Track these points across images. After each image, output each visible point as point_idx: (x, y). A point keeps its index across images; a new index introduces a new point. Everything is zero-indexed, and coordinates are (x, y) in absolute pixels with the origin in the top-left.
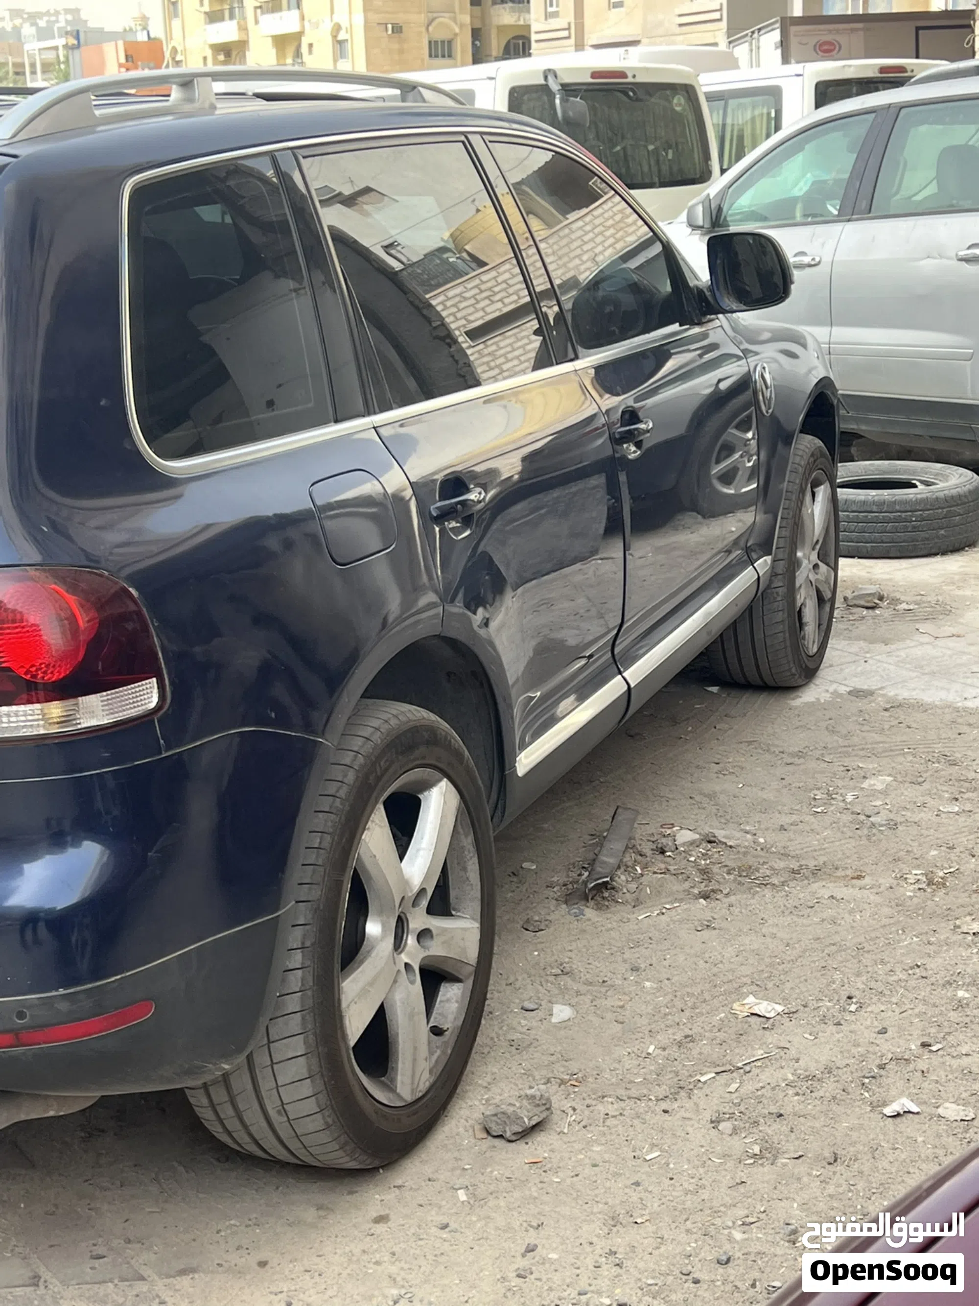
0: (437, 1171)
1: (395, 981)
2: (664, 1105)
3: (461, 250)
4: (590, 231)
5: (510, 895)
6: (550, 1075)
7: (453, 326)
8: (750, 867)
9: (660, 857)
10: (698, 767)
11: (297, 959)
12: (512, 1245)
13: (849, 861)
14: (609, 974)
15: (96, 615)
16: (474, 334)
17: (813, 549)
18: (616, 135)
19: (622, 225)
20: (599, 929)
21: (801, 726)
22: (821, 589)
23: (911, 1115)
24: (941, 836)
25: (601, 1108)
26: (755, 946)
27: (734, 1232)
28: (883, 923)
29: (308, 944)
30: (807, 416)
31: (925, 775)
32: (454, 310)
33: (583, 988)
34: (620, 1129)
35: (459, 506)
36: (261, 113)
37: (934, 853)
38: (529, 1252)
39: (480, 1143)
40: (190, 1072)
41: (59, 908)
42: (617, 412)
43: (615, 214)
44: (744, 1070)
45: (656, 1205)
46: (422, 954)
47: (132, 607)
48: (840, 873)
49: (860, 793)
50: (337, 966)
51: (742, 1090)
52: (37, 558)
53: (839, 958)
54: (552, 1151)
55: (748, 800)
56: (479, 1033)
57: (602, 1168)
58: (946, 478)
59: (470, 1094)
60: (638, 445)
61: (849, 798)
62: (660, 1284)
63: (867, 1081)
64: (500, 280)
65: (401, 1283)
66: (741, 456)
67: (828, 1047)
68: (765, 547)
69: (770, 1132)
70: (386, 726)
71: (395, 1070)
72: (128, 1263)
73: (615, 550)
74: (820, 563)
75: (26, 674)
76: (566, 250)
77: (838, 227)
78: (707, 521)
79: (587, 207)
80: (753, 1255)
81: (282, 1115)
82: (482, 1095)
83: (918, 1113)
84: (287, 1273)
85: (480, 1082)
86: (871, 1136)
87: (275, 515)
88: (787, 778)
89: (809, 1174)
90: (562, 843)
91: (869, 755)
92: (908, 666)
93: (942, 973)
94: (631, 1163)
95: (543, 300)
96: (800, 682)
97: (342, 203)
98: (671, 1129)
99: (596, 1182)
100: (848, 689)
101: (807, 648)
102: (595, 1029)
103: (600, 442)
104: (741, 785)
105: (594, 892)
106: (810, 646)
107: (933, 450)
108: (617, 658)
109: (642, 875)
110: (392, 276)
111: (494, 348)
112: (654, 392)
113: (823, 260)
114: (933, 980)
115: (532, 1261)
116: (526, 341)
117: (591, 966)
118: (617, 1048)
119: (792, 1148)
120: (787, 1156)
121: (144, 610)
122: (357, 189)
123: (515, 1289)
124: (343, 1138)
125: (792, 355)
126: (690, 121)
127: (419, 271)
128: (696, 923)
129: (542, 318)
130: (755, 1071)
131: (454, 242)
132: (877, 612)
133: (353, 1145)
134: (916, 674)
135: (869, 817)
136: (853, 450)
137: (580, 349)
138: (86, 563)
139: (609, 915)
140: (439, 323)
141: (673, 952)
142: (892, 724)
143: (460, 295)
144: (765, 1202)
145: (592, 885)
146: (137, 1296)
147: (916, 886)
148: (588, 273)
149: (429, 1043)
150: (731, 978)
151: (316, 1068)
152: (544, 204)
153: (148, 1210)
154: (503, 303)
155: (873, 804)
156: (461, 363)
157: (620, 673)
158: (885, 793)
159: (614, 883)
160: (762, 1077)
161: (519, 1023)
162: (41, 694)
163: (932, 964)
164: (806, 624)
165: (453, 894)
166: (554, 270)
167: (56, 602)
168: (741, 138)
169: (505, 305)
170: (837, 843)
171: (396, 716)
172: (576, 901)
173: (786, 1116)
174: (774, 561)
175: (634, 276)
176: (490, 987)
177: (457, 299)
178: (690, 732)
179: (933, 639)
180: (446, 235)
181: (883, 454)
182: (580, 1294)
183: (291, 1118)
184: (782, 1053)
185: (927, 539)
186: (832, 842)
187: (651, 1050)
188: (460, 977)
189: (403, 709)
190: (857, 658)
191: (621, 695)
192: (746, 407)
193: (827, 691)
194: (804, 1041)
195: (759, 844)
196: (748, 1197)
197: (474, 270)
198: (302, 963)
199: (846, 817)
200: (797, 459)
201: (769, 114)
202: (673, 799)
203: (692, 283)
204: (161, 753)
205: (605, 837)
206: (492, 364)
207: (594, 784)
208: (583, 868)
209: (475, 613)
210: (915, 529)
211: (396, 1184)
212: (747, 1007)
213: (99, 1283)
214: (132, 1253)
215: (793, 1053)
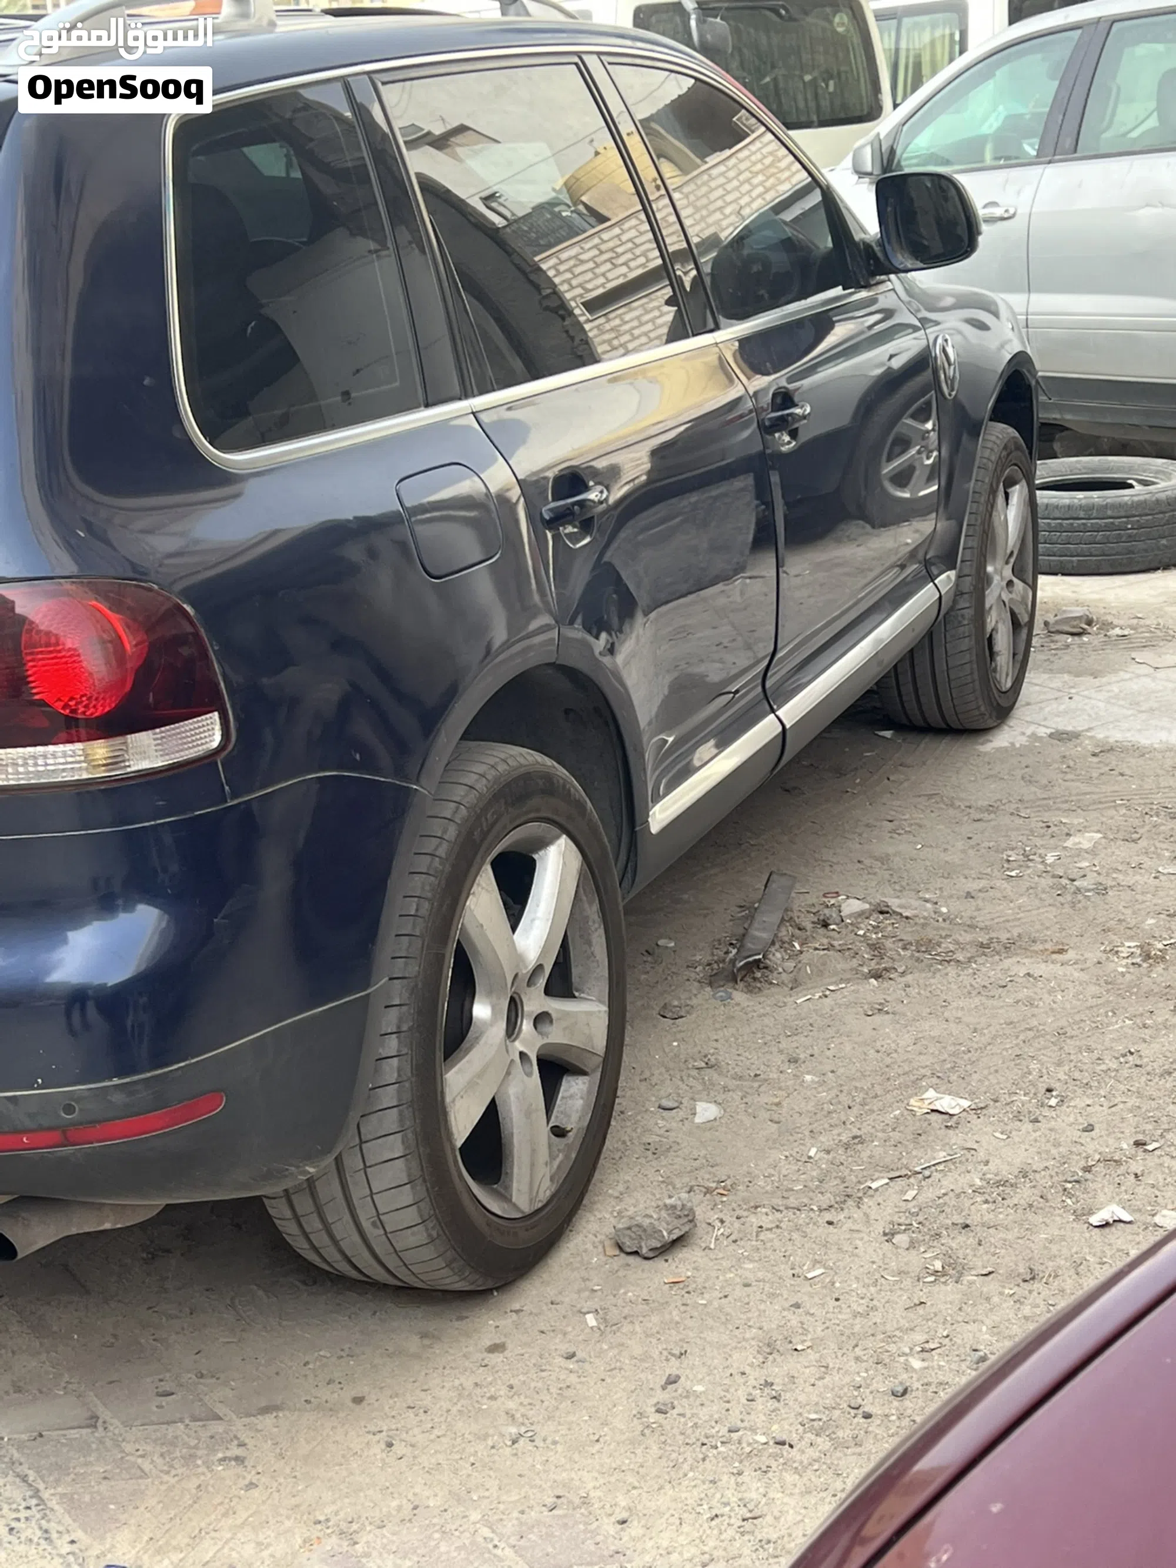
0: (560, 1293)
1: (508, 1073)
2: (828, 1216)
3: (576, 201)
4: (734, 178)
5: (643, 977)
6: (693, 1183)
7: (568, 296)
8: (930, 941)
9: (822, 931)
10: (867, 825)
11: (392, 1045)
12: (650, 1377)
13: (1049, 933)
14: (762, 1067)
15: (145, 637)
16: (592, 306)
17: (1007, 563)
18: (765, 63)
19: (773, 170)
20: (750, 1015)
21: (992, 776)
22: (1017, 611)
23: (1122, 1224)
24: (1160, 901)
25: (754, 1220)
26: (935, 1033)
27: (911, 1359)
28: (1089, 1004)
29: (405, 1028)
30: (998, 401)
31: (1141, 831)
32: (568, 275)
33: (732, 1084)
34: (777, 1243)
35: (576, 507)
36: (331, 31)
37: (1151, 921)
38: (671, 1383)
39: (611, 1260)
40: (268, 1176)
41: (110, 984)
42: (768, 393)
43: (765, 157)
44: (924, 1175)
45: (820, 1329)
46: (540, 1042)
47: (189, 629)
48: (1039, 947)
49: (1062, 853)
50: (440, 1054)
51: (920, 1198)
52: (72, 568)
53: (1036, 1045)
54: (696, 1269)
55: (928, 863)
56: (608, 1136)
57: (755, 1288)
58: (1168, 476)
59: (599, 1206)
60: (793, 434)
61: (1050, 859)
62: (825, 1419)
63: (1069, 1186)
64: (624, 238)
65: (521, 1420)
66: (919, 452)
67: (1023, 1147)
68: (949, 560)
69: (954, 1245)
70: (493, 772)
71: (510, 1175)
72: (201, 1400)
73: (766, 564)
74: (1015, 580)
75: (64, 708)
76: (704, 201)
77: (1037, 170)
78: (876, 531)
79: (730, 148)
80: (933, 1386)
81: (378, 1228)
82: (614, 1207)
83: (1130, 1222)
84: (387, 1408)
85: (610, 1191)
86: (1074, 1250)
87: (355, 518)
88: (975, 837)
89: (1001, 1293)
90: (705, 916)
91: (1074, 808)
92: (1121, 703)
93: (1161, 1062)
94: (789, 1282)
95: (677, 261)
96: (991, 723)
97: (431, 144)
98: (837, 1244)
99: (748, 1304)
100: (1049, 731)
101: (999, 683)
102: (746, 1129)
103: (746, 434)
104: (919, 846)
105: (744, 973)
106: (1003, 681)
107: (1153, 443)
108: (769, 694)
109: (801, 952)
110: (491, 233)
111: (617, 322)
112: (811, 370)
113: (1019, 212)
114: (1149, 1068)
115: (674, 1394)
116: (656, 313)
117: (741, 1058)
118: (772, 1151)
119: (980, 1263)
120: (974, 1272)
121: (202, 630)
122: (449, 127)
123: (654, 1426)
124: (450, 1254)
125: (982, 326)
126: (856, 45)
127: (525, 228)
128: (866, 1007)
129: (676, 283)
130: (937, 1176)
131: (568, 191)
132: (1085, 639)
133: (462, 1262)
134: (1130, 712)
135: (1073, 880)
136: (1057, 446)
137: (722, 320)
138: (131, 575)
139: (762, 999)
140: (549, 291)
141: (837, 1041)
142: (1102, 771)
143: (575, 257)
144: (948, 1326)
145: (742, 963)
146: (212, 1437)
147: (1130, 961)
148: (731, 229)
149: (550, 1146)
150: (907, 1069)
151: (416, 1173)
152: (677, 144)
153: (222, 1340)
154: (629, 267)
155: (1078, 865)
156: (577, 341)
157: (773, 711)
158: (1093, 852)
159: (767, 961)
160: (944, 1182)
161: (657, 1124)
162: (83, 732)
163: (1146, 1051)
164: (998, 654)
165: (576, 972)
166: (692, 225)
167: (98, 621)
168: (918, 66)
169: (631, 270)
170: (1035, 912)
171: (505, 761)
172: (722, 983)
173: (973, 1228)
174: (959, 577)
175: (787, 229)
176: (621, 1083)
177: (572, 263)
178: (859, 784)
179: (1152, 670)
180: (559, 184)
181: (1092, 450)
182: (730, 1431)
183: (388, 1230)
184: (969, 1156)
185: (1146, 551)
186: (1029, 911)
187: (812, 1153)
188: (585, 1069)
189: (512, 753)
190: (1061, 694)
191: (775, 737)
192: (924, 391)
193: (1023, 734)
194: (994, 1142)
195: (941, 914)
196: (928, 1320)
197: (593, 227)
198: (398, 1051)
199: (1046, 882)
200: (987, 453)
201: (952, 35)
202: (838, 863)
203: (858, 236)
204: (226, 802)
205: (756, 909)
206: (616, 343)
207: (743, 847)
208: (731, 944)
209: (597, 637)
210: (1131, 538)
211: (513, 1308)
212: (927, 1102)
213: (168, 1423)
214: (205, 1389)
215: (982, 1155)
